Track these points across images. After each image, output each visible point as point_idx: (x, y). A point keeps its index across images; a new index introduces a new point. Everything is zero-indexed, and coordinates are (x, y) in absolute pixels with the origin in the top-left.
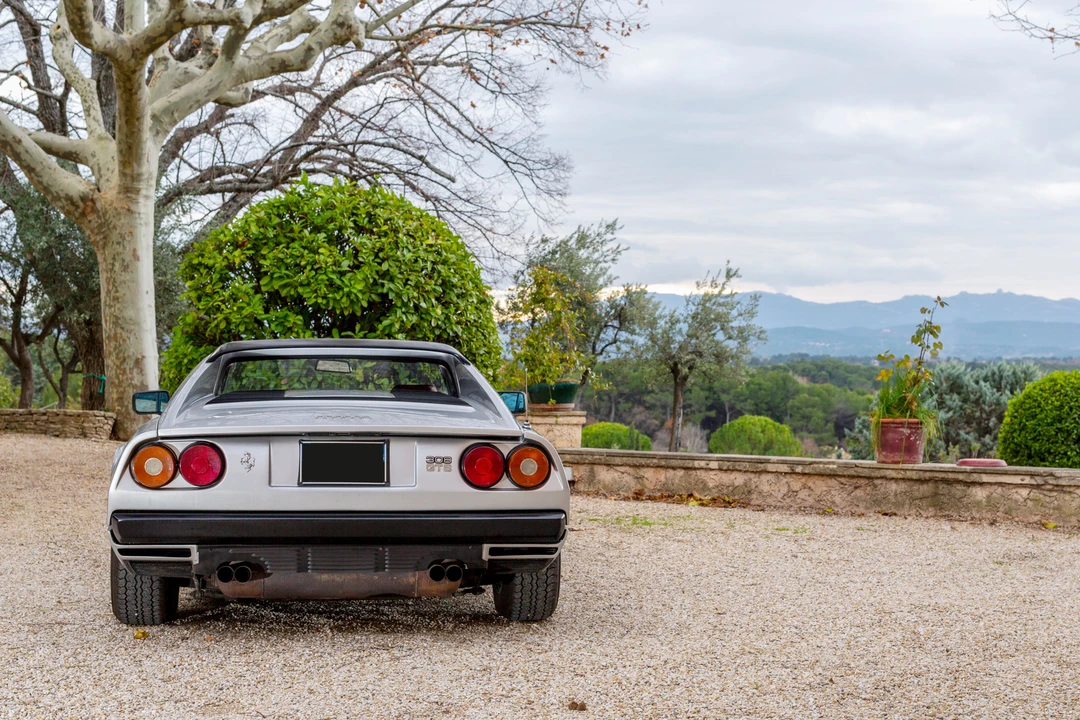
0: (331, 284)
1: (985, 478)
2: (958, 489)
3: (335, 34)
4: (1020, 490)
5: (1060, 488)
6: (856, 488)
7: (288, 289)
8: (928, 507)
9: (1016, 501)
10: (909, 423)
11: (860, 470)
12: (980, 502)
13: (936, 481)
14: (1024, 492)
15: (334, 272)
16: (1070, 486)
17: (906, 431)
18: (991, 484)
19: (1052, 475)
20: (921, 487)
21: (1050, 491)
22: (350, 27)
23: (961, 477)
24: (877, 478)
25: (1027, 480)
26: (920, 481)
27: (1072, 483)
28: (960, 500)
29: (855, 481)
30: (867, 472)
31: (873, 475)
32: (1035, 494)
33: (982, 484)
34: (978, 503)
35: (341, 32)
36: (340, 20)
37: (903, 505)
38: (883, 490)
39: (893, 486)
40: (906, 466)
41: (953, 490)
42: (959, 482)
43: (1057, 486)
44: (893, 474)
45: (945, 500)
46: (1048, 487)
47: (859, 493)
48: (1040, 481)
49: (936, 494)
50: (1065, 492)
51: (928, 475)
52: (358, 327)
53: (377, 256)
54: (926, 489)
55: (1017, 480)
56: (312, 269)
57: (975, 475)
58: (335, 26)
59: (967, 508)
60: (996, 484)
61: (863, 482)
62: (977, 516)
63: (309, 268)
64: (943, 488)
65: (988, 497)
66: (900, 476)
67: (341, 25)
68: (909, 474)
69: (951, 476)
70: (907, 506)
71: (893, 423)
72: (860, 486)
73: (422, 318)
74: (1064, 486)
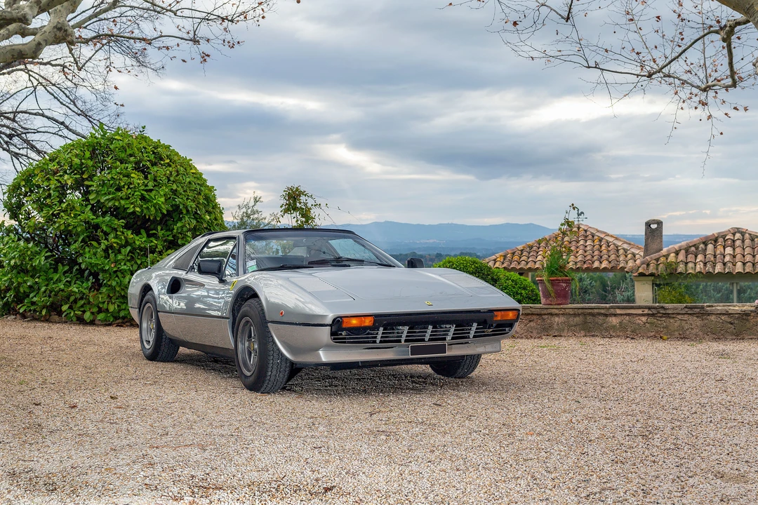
0: (143, 198)
1: (619, 311)
2: (600, 319)
3: (56, 35)
4: (641, 318)
5: (667, 315)
6: (530, 321)
7: (113, 201)
8: (580, 331)
9: (639, 324)
10: (566, 280)
11: (533, 310)
12: (615, 326)
13: (585, 315)
14: (644, 319)
15: (143, 190)
16: (673, 314)
17: (564, 285)
18: (621, 315)
19: (662, 307)
20: (575, 319)
21: (661, 317)
22: (66, 31)
23: (603, 311)
24: (545, 314)
25: (646, 311)
26: (575, 315)
27: (675, 312)
28: (601, 325)
29: (529, 317)
30: (538, 311)
31: (542, 312)
32: (651, 319)
33: (615, 315)
34: (614, 327)
35: (59, 34)
36: (59, 26)
37: (563, 330)
38: (549, 321)
39: (557, 319)
40: (565, 306)
41: (596, 320)
42: (600, 314)
43: (665, 314)
44: (557, 311)
45: (592, 326)
46: (659, 315)
47: (532, 324)
48: (654, 311)
49: (585, 322)
50: (670, 318)
51: (580, 311)
52: (159, 228)
53: (169, 180)
54: (577, 319)
55: (640, 312)
56: (129, 188)
57: (612, 310)
58: (55, 30)
59: (606, 330)
60: (626, 314)
61: (535, 317)
62: (614, 334)
63: (126, 187)
64: (589, 319)
65: (620, 322)
66: (561, 312)
67: (60, 29)
68: (567, 311)
69: (596, 311)
70: (566, 331)
71: (557, 280)
72: (533, 321)
73: (198, 222)
74: (669, 314)
